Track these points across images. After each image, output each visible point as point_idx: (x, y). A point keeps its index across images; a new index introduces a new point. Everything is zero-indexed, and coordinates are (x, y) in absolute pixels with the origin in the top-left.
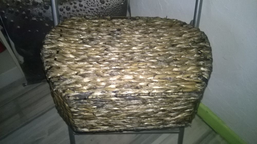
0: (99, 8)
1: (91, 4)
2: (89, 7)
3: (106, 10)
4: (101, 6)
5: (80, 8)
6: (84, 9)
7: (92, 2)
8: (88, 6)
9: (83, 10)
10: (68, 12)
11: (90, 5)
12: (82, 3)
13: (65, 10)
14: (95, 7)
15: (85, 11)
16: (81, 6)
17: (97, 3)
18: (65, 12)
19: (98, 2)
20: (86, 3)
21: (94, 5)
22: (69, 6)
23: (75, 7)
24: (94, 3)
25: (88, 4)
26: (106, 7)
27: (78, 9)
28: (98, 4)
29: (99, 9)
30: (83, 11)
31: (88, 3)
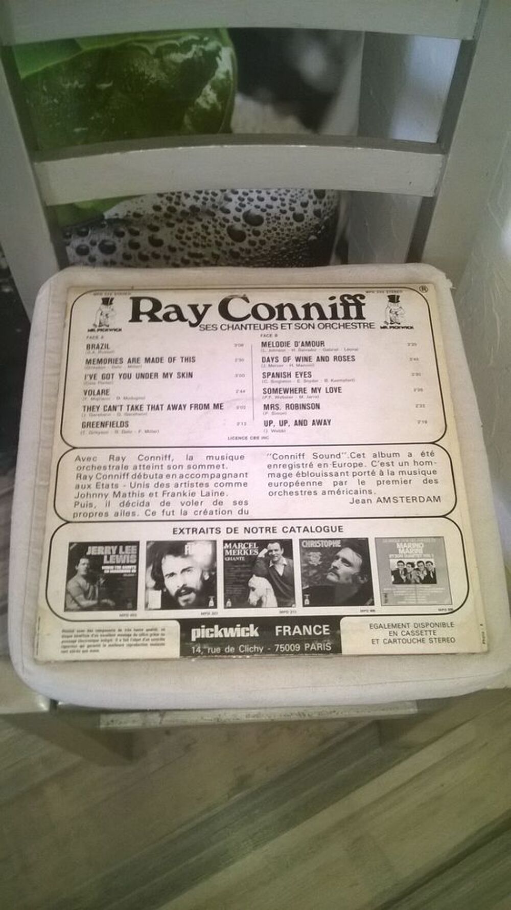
0: (225, 252)
1: (193, 240)
2: (186, 247)
3: (247, 259)
4: (231, 247)
5: (152, 249)
6: (168, 253)
7: (198, 234)
8: (184, 244)
9: (162, 258)
10: (108, 258)
11: (190, 243)
12: (159, 235)
13: (95, 251)
14: (208, 248)
15: (170, 261)
16: (157, 243)
17: (216, 237)
18: (97, 257)
19: (222, 235)
20: (174, 237)
21: (204, 243)
22: (112, 240)
23: (135, 246)
24: (204, 238)
25: (184, 240)
26: (249, 252)
27: (145, 253)
28: (219, 240)
29: (222, 255)
30: (162, 260)
31: (184, 236)
